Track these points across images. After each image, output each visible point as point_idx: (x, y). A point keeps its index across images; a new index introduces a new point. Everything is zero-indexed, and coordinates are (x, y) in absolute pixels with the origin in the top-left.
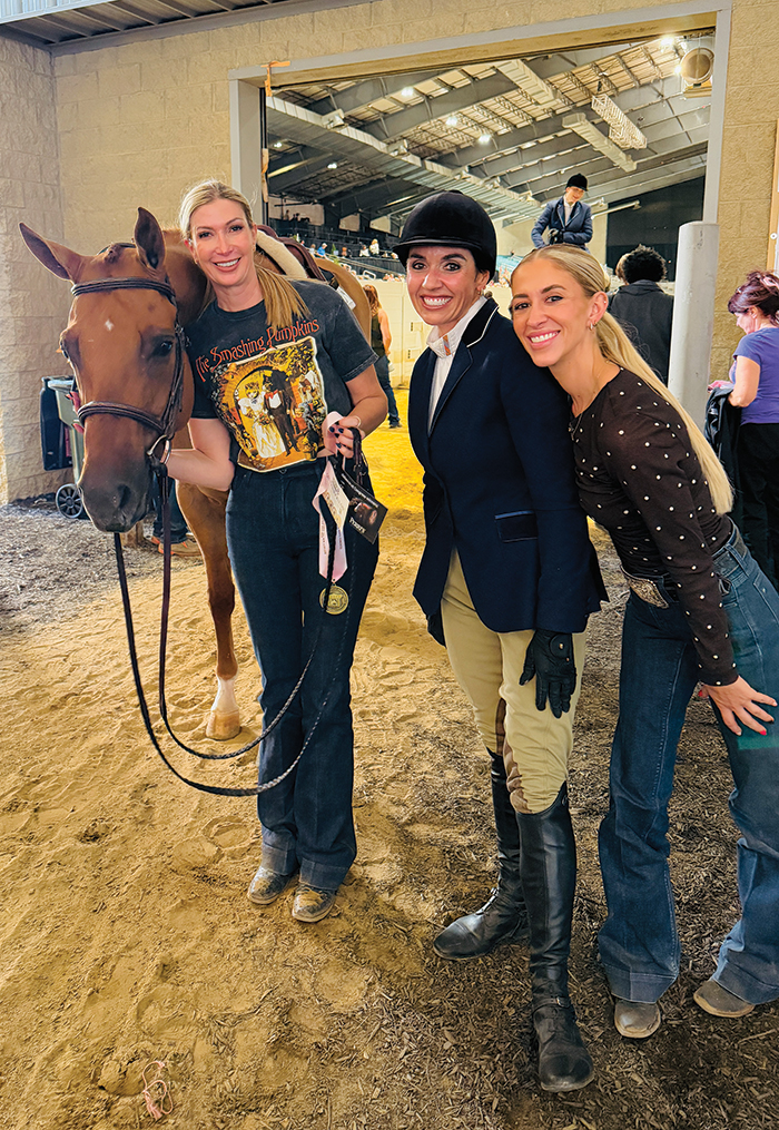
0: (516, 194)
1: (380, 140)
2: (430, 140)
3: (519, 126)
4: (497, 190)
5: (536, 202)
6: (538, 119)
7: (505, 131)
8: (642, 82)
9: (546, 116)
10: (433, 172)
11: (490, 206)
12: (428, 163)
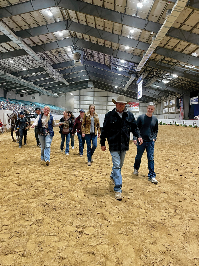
0: (39, 87)
2: (7, 67)
4: (33, 85)
5: (45, 90)
7: (32, 68)
8: (67, 61)
10: (9, 76)
11: (32, 89)
12: (7, 73)
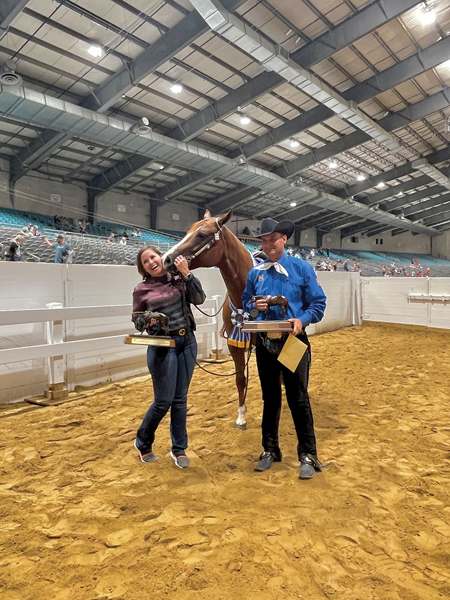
0: (393, 216)
1: (283, 177)
3: (386, 170)
4: (379, 212)
5: (407, 221)
6: (399, 165)
7: (377, 173)
9: (402, 163)
11: (378, 222)
12: (323, 194)
